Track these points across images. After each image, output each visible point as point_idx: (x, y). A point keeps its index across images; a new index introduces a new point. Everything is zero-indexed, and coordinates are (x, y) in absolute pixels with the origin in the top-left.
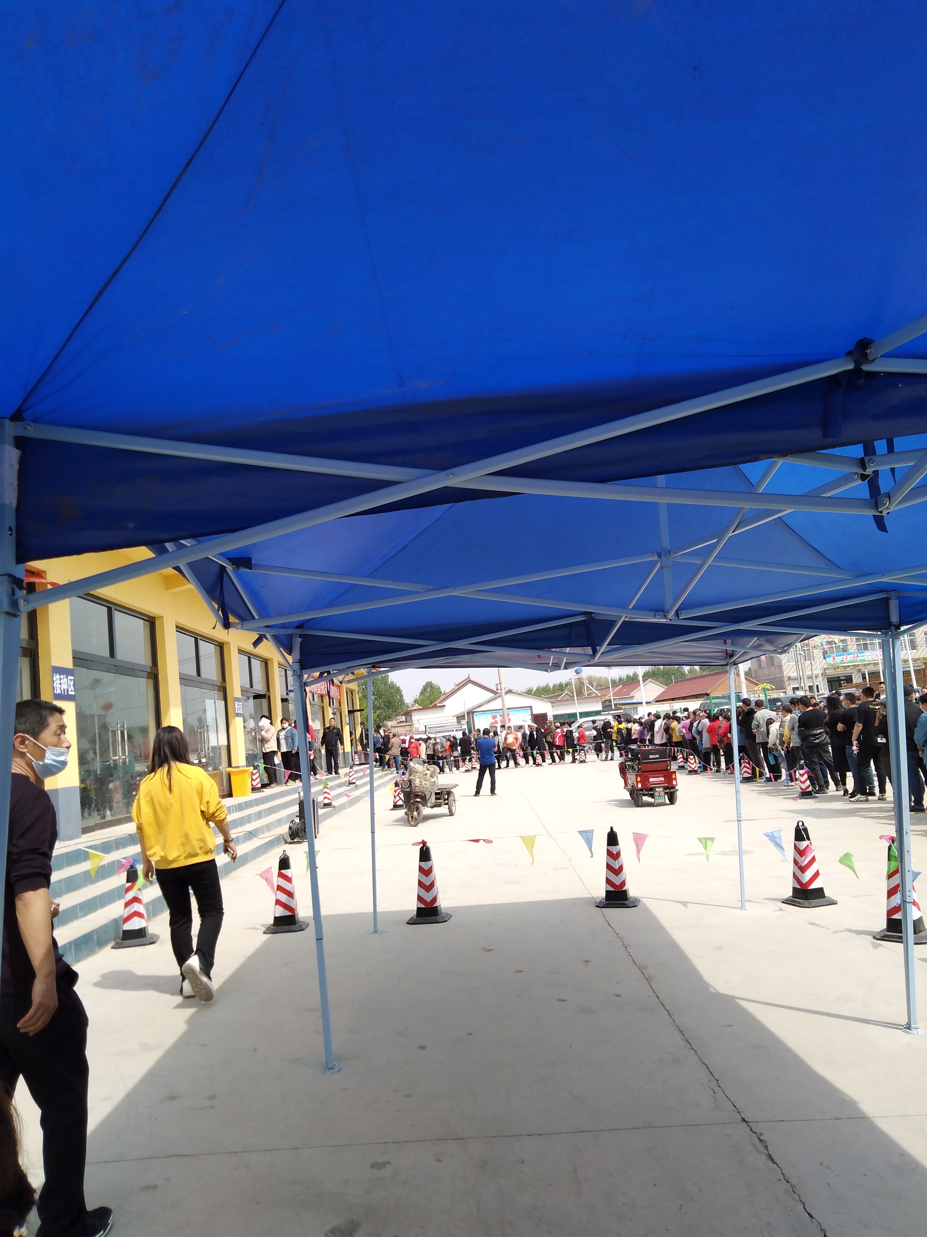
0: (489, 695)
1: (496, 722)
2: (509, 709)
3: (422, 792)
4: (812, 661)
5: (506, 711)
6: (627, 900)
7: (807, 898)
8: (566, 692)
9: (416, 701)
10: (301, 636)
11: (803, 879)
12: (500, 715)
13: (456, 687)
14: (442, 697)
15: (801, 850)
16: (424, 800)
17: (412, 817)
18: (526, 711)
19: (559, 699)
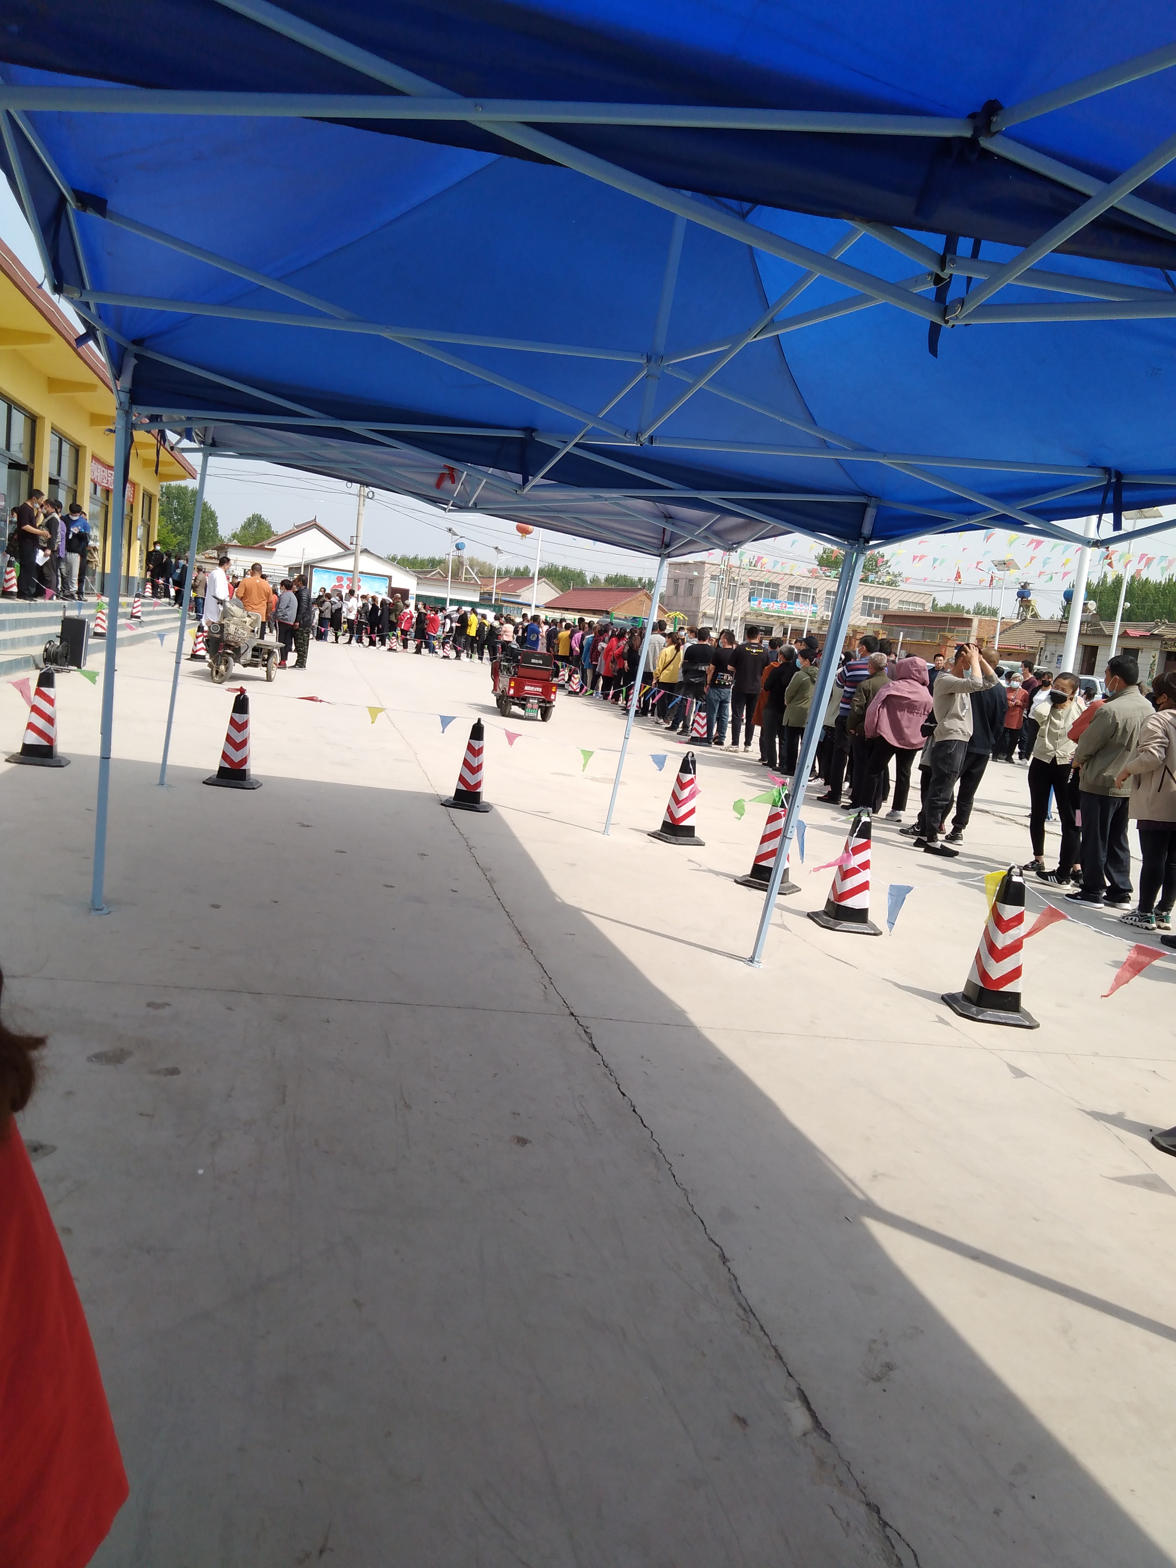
0: (338, 550)
1: (341, 586)
2: (361, 573)
3: (236, 643)
4: (736, 600)
5: (358, 575)
6: (479, 804)
7: (675, 834)
8: (439, 570)
9: (234, 536)
10: (136, 356)
11: (676, 814)
12: (348, 579)
13: (295, 528)
14: (273, 538)
15: (684, 782)
16: (237, 653)
17: (217, 672)
18: (383, 581)
19: (428, 576)
